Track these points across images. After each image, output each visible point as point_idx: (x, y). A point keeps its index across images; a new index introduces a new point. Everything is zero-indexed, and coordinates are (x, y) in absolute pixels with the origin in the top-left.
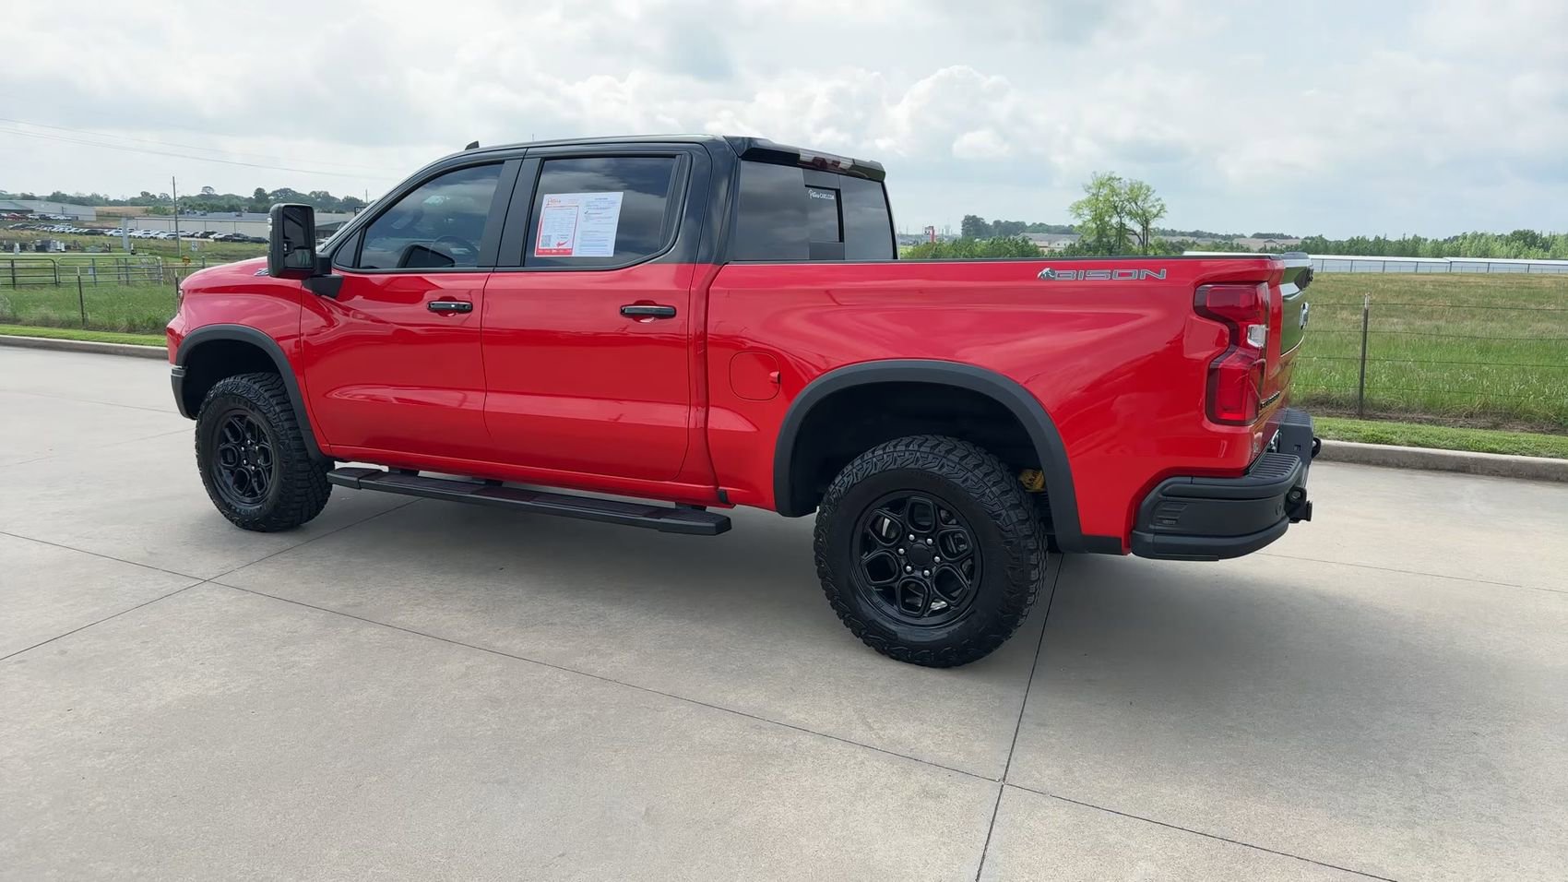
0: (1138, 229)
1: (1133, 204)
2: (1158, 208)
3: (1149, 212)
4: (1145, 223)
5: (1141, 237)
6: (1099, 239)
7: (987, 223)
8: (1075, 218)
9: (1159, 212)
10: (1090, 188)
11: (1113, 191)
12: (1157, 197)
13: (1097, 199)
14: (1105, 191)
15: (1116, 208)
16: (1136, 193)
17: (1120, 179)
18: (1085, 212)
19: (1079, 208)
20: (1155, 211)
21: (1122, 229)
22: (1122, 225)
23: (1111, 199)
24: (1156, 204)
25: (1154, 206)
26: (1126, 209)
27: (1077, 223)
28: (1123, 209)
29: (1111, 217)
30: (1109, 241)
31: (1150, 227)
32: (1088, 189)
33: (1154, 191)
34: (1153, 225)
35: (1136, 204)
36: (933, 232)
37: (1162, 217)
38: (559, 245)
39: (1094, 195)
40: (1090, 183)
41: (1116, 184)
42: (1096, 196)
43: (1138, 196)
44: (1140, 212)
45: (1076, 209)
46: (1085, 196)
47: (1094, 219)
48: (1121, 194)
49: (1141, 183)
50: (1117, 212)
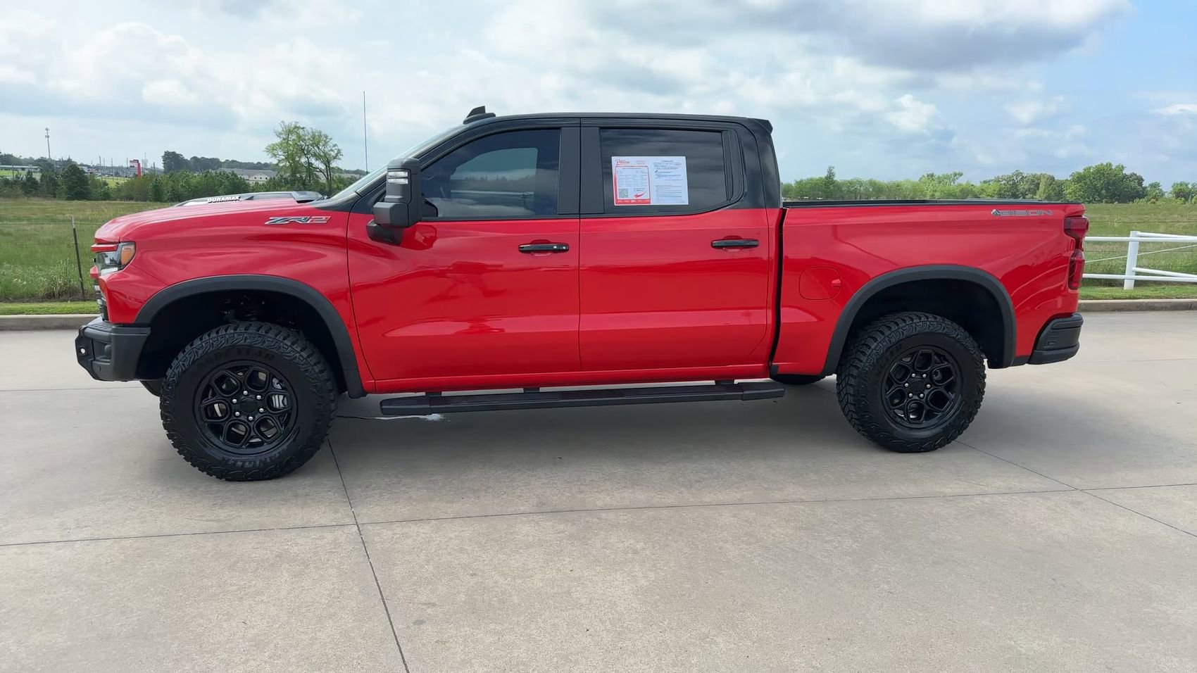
0: (322, 167)
1: (316, 148)
2: (336, 152)
3: (329, 155)
4: (327, 163)
5: (326, 174)
6: (294, 174)
7: (186, 158)
8: (272, 157)
9: (337, 155)
10: (281, 134)
11: (299, 137)
12: (334, 143)
13: (287, 143)
14: (293, 137)
15: (303, 150)
16: (318, 139)
17: (303, 128)
18: (280, 153)
19: (273, 149)
20: (333, 154)
21: (310, 168)
22: (310, 164)
23: (299, 144)
24: (334, 148)
25: (332, 150)
26: (311, 152)
27: (275, 161)
28: (309, 152)
29: (300, 157)
30: (301, 177)
31: (331, 166)
32: (279, 135)
33: (331, 139)
34: (334, 164)
35: (319, 148)
36: (139, 165)
37: (340, 159)
38: (637, 196)
39: (284, 139)
40: (280, 130)
41: (301, 132)
42: (286, 140)
43: (319, 142)
44: (322, 154)
45: (272, 150)
46: (278, 140)
47: (287, 159)
48: (305, 140)
49: (320, 132)
50: (305, 154)
